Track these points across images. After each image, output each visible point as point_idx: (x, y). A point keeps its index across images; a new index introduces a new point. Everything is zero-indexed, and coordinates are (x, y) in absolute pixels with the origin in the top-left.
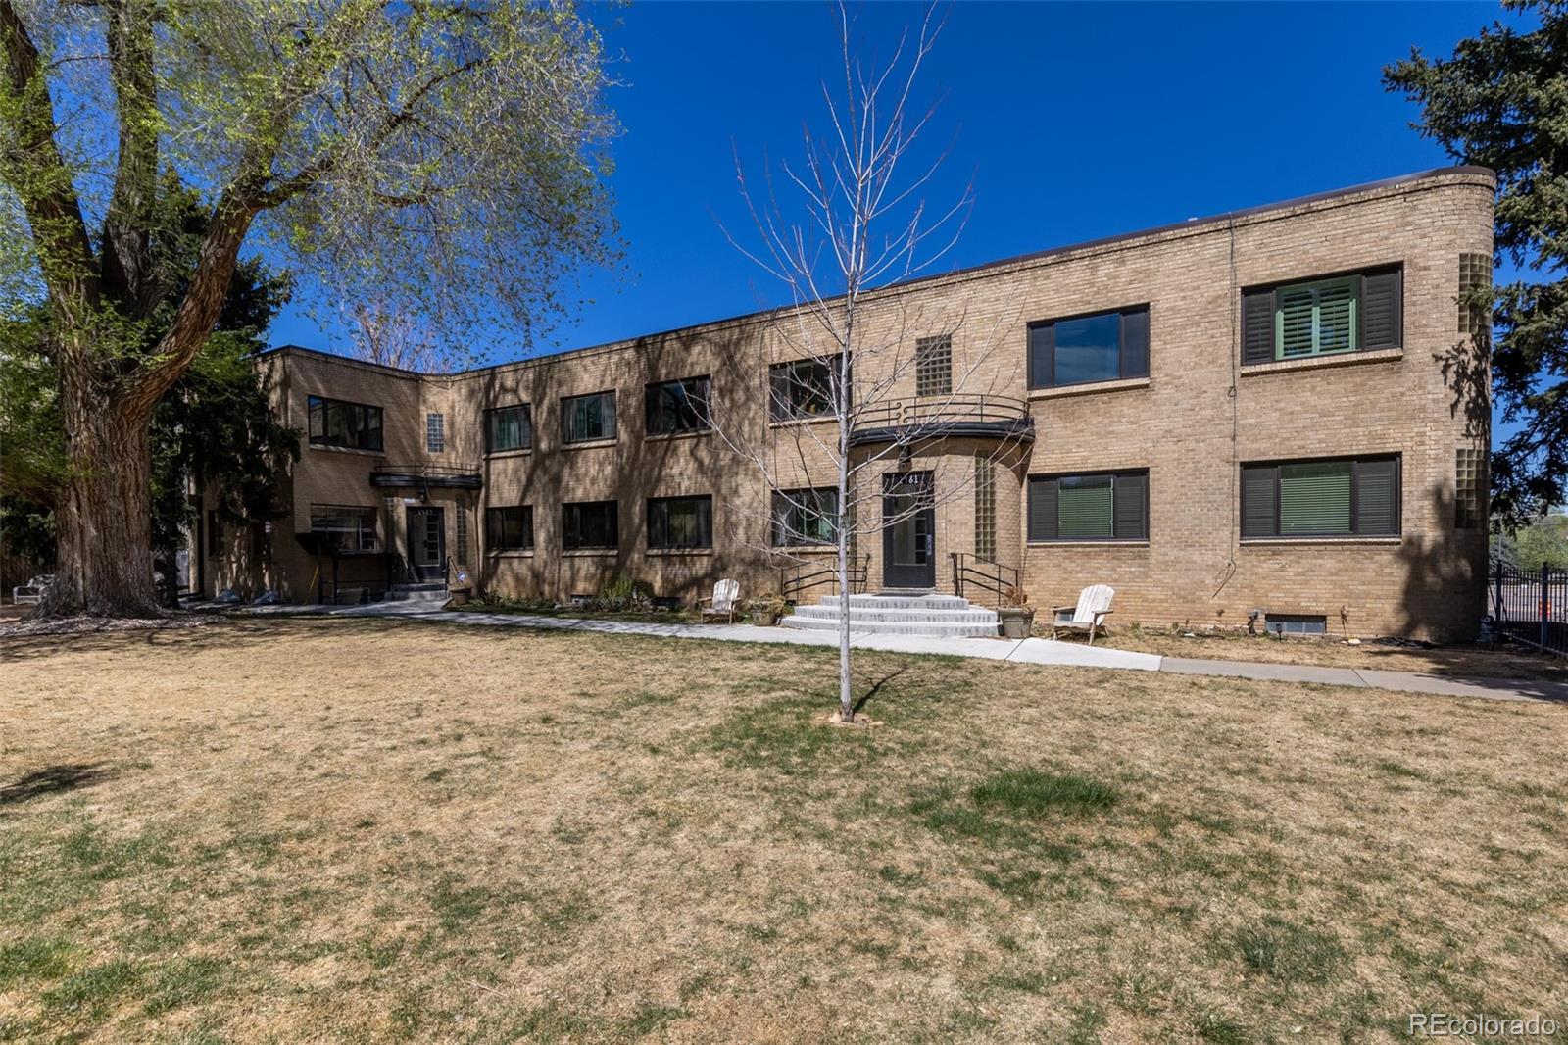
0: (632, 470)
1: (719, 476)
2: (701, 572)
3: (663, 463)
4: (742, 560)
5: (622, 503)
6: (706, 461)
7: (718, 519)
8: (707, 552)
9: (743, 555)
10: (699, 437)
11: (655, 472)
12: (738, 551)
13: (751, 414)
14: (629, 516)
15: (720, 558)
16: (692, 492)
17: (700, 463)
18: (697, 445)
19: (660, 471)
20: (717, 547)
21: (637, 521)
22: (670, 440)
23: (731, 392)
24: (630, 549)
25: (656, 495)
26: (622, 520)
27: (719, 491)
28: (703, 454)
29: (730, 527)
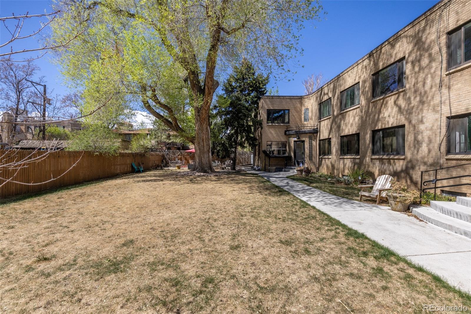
0: (366, 117)
1: (411, 113)
2: (399, 169)
3: (380, 112)
4: (425, 163)
5: (362, 134)
6: (403, 106)
7: (410, 138)
8: (403, 157)
9: (426, 159)
10: (399, 93)
11: (376, 117)
12: (423, 158)
13: (432, 71)
14: (364, 139)
15: (411, 161)
16: (395, 125)
17: (400, 108)
18: (398, 98)
19: (379, 115)
20: (409, 155)
21: (368, 142)
22: (383, 99)
23: (419, 61)
24: (364, 157)
25: (376, 128)
26: (361, 142)
27: (410, 122)
28: (402, 102)
29: (417, 143)
